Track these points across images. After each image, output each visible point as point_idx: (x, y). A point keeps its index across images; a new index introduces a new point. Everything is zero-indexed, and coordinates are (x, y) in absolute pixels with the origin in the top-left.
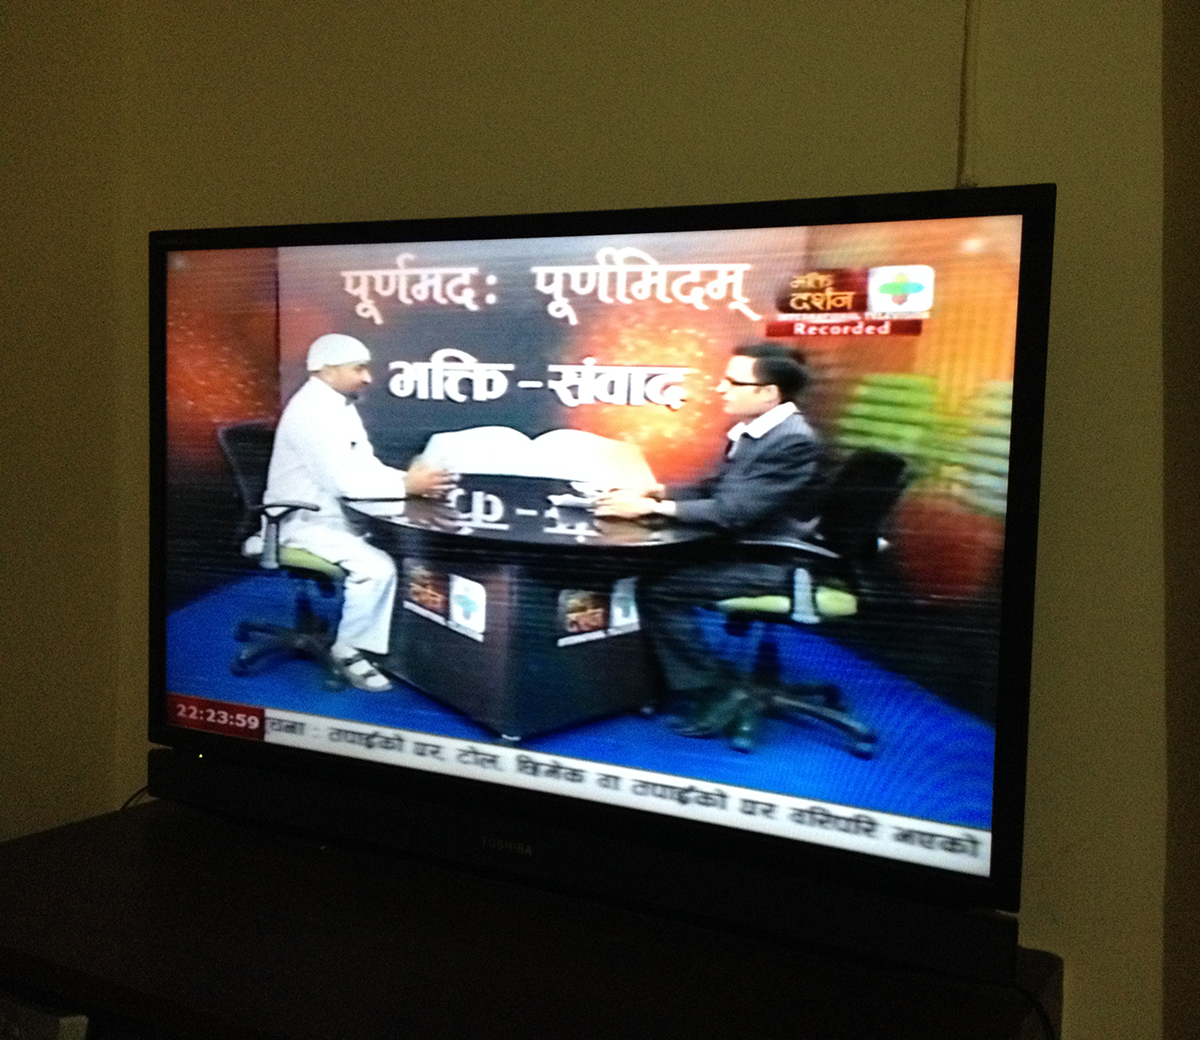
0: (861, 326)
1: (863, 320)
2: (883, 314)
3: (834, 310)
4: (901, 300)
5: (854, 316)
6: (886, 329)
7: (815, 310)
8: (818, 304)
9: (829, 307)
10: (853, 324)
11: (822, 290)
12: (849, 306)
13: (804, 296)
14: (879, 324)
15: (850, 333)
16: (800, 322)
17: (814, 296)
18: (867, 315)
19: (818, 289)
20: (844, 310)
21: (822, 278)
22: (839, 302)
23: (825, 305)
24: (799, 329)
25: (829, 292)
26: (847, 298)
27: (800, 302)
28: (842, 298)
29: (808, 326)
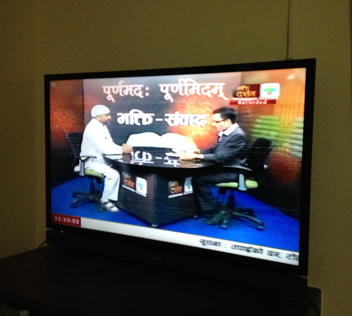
0: (258, 101)
1: (259, 99)
2: (265, 98)
3: (250, 97)
4: (270, 93)
5: (256, 99)
6: (265, 103)
7: (244, 97)
8: (245, 95)
9: (248, 96)
10: (256, 101)
11: (246, 91)
12: (254, 95)
13: (241, 93)
14: (263, 101)
15: (255, 104)
16: (239, 100)
17: (244, 93)
18: (260, 98)
19: (245, 90)
20: (253, 97)
21: (246, 87)
22: (251, 94)
23: (247, 95)
24: (239, 103)
25: (248, 91)
26: (254, 93)
27: (239, 95)
28: (252, 93)
29: (242, 101)
